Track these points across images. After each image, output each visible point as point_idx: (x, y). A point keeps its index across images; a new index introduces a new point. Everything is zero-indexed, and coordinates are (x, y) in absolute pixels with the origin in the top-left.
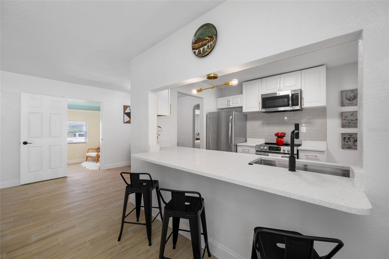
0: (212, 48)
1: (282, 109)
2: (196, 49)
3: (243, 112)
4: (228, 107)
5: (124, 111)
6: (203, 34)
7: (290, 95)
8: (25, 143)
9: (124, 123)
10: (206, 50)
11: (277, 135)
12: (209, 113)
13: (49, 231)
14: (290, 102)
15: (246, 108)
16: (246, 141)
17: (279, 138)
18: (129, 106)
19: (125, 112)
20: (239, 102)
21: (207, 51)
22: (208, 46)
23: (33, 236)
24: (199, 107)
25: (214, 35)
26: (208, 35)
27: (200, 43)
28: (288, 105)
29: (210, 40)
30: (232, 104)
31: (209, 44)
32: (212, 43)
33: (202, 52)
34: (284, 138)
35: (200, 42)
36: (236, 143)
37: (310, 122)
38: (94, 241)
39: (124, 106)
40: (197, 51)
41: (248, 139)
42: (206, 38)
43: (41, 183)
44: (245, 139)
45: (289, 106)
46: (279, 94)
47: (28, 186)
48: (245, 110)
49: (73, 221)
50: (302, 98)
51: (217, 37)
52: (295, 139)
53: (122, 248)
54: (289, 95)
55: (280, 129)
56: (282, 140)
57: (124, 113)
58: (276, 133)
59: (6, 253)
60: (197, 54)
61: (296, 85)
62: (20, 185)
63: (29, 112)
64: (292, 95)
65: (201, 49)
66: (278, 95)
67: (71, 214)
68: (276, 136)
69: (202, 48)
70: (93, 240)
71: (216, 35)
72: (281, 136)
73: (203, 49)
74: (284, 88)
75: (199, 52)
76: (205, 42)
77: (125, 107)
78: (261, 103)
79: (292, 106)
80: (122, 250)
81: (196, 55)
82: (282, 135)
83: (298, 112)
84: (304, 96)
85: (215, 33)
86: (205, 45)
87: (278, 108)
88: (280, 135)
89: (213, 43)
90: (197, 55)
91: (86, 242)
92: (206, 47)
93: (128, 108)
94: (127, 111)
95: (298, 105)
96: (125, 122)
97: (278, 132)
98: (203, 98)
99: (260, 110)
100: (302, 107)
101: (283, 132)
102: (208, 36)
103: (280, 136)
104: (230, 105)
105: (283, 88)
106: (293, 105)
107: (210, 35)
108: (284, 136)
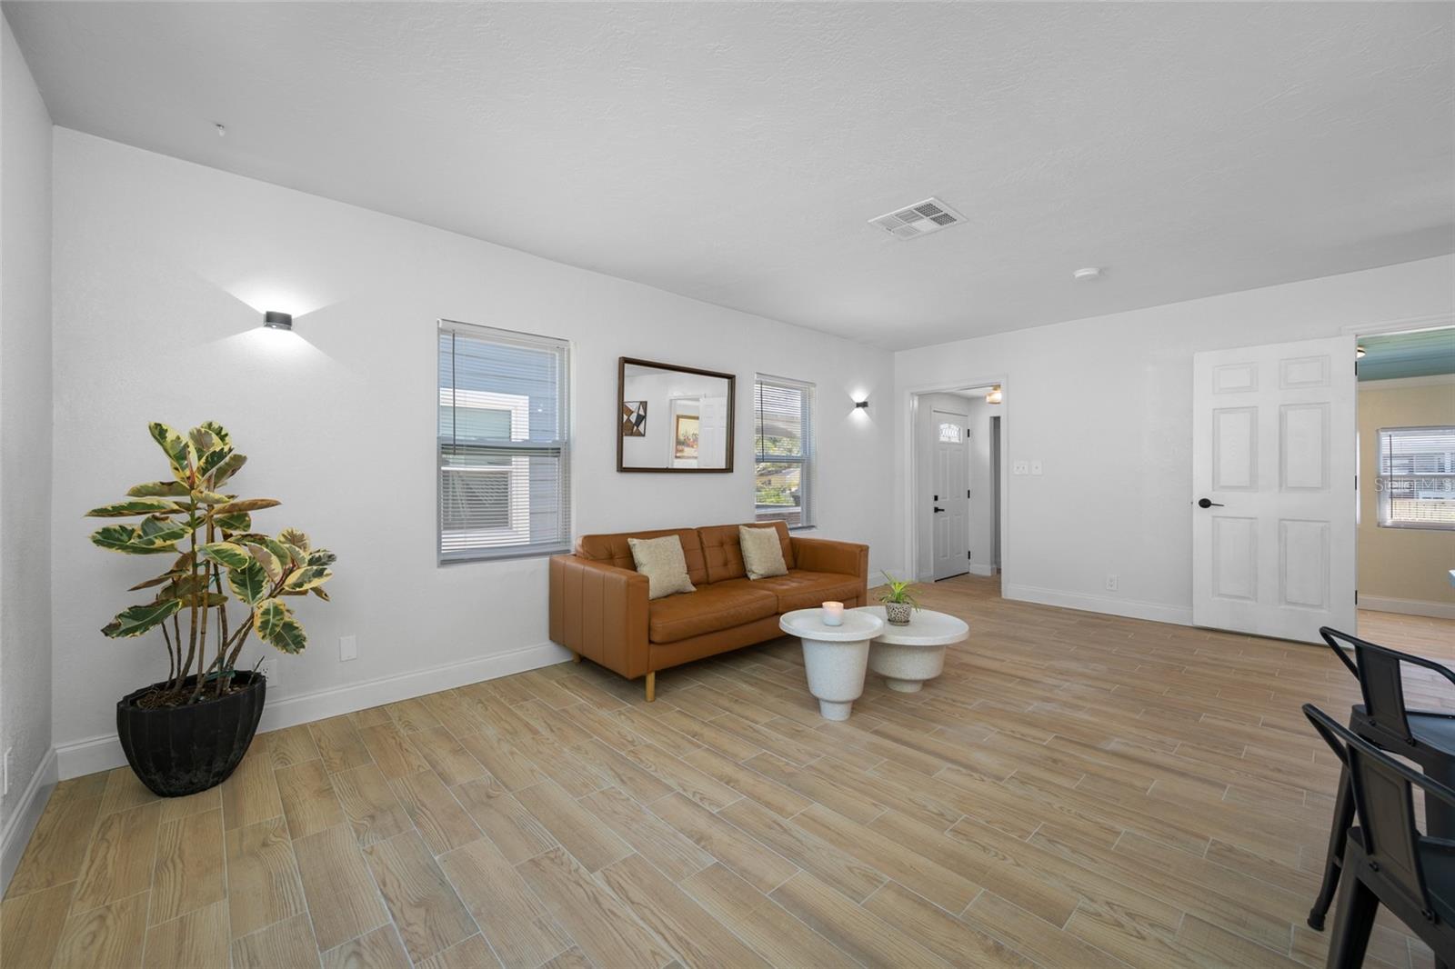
8: (1205, 503)
13: (1154, 752)
23: (1116, 739)
38: (1228, 854)
43: (1249, 639)
47: (1209, 635)
49: (1233, 772)
53: (1295, 950)
59: (1056, 737)
62: (1191, 625)
63: (1214, 410)
67: (1246, 753)
70: (1231, 850)
80: (1290, 956)
91: (1206, 839)
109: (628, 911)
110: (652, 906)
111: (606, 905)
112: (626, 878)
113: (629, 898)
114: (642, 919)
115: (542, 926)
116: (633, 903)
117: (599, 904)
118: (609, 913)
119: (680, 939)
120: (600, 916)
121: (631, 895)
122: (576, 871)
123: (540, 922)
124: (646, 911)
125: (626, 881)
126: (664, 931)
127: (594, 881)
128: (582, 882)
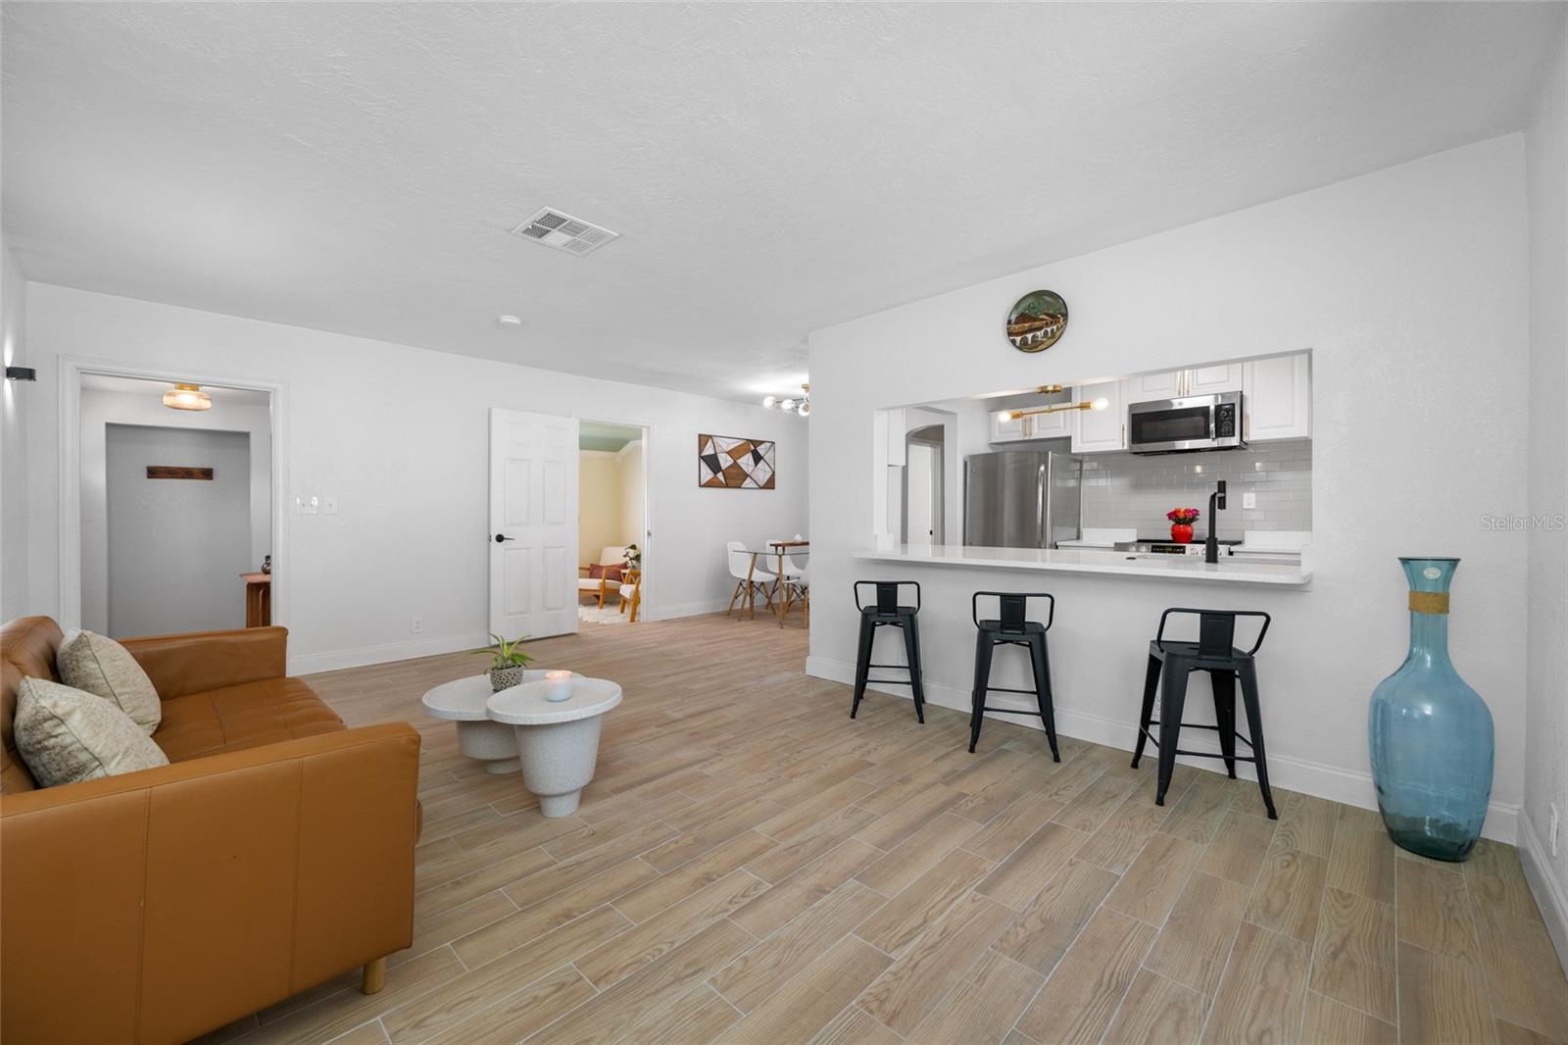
0: (1054, 338)
1: (1187, 444)
2: (1017, 334)
3: (1073, 451)
4: (1026, 438)
5: (701, 451)
6: (1034, 308)
7: (1212, 408)
8: (500, 538)
9: (700, 486)
10: (1039, 339)
11: (1173, 515)
12: (973, 457)
14: (1212, 426)
15: (1082, 442)
16: (1078, 538)
17: (1180, 524)
18: (710, 437)
19: (703, 454)
20: (1062, 425)
21: (1043, 343)
22: (1046, 333)
24: (943, 440)
25: (1062, 315)
26: (1045, 311)
27: (1027, 325)
28: (1206, 435)
29: (1051, 323)
30: (1039, 428)
31: (1049, 330)
32: (1055, 327)
33: (1030, 342)
34: (1194, 524)
35: (1025, 322)
36: (1054, 541)
37: (1268, 481)
39: (700, 435)
40: (1018, 339)
41: (1085, 531)
42: (1041, 317)
44: (1075, 530)
45: (1208, 437)
46: (1181, 404)
48: (1077, 447)
50: (1244, 416)
51: (1067, 319)
52: (1218, 511)
54: (1208, 407)
55: (1183, 501)
56: (1189, 529)
57: (701, 457)
58: (1172, 510)
60: (1018, 344)
61: (1228, 381)
64: (1218, 408)
65: (1029, 336)
66: (1176, 407)
68: (1170, 518)
69: (1032, 334)
71: (1065, 316)
72: (1185, 519)
73: (1033, 337)
74: (1195, 387)
75: (1024, 342)
76: (1037, 324)
77: (703, 440)
78: (1126, 427)
79: (1217, 437)
81: (1018, 347)
82: (1190, 516)
83: (1233, 452)
84: (1248, 410)
85: (1063, 311)
86: (1040, 329)
87: (1176, 442)
88: (1181, 516)
89: (1058, 329)
90: (1020, 348)
92: (1040, 334)
93: (710, 443)
94: (709, 451)
95: (1233, 435)
96: (703, 482)
97: (1178, 507)
98: (955, 414)
99: (1126, 447)
100: (1245, 439)
101: (1192, 508)
102: (1047, 315)
103: (1182, 520)
104: (1031, 434)
105: (1193, 389)
106: (1219, 434)
107: (1051, 312)
108: (1193, 519)
109: (937, 924)
110: (927, 908)
111: (936, 938)
112: (893, 933)
113: (922, 925)
114: (943, 912)
115: (982, 978)
116: (925, 922)
117: (936, 944)
118: (944, 935)
119: (951, 891)
120: (951, 940)
121: (916, 925)
122: (895, 974)
123: (978, 980)
124: (930, 913)
125: (899, 931)
126: (948, 900)
127: (906, 956)
128: (912, 963)
